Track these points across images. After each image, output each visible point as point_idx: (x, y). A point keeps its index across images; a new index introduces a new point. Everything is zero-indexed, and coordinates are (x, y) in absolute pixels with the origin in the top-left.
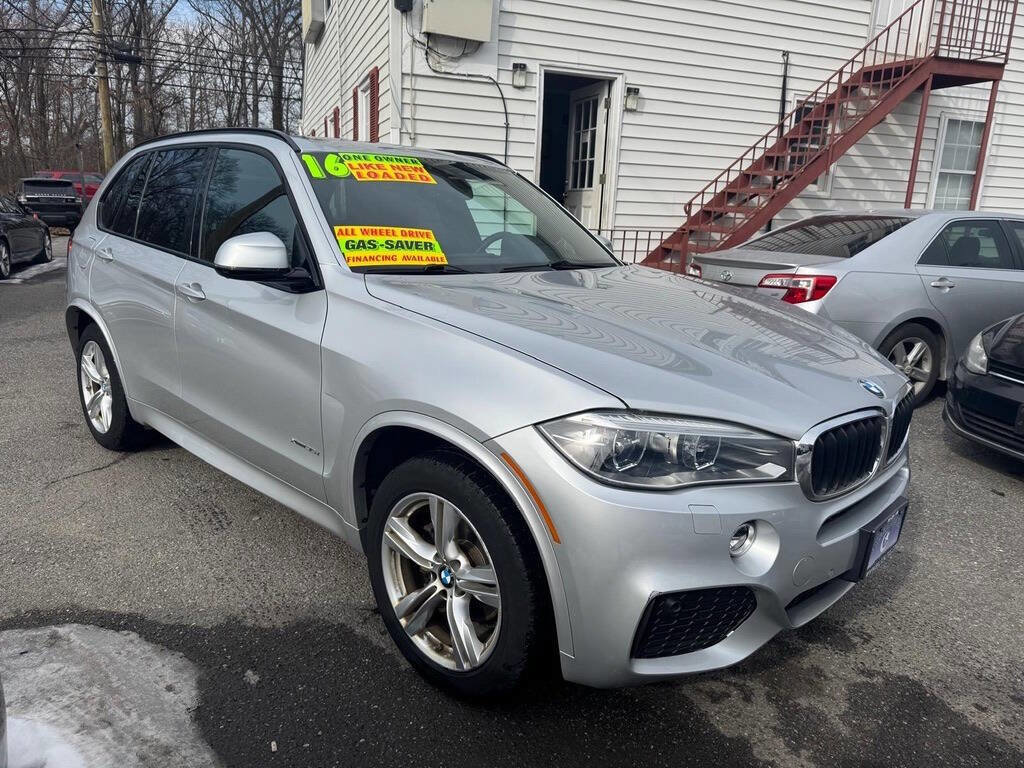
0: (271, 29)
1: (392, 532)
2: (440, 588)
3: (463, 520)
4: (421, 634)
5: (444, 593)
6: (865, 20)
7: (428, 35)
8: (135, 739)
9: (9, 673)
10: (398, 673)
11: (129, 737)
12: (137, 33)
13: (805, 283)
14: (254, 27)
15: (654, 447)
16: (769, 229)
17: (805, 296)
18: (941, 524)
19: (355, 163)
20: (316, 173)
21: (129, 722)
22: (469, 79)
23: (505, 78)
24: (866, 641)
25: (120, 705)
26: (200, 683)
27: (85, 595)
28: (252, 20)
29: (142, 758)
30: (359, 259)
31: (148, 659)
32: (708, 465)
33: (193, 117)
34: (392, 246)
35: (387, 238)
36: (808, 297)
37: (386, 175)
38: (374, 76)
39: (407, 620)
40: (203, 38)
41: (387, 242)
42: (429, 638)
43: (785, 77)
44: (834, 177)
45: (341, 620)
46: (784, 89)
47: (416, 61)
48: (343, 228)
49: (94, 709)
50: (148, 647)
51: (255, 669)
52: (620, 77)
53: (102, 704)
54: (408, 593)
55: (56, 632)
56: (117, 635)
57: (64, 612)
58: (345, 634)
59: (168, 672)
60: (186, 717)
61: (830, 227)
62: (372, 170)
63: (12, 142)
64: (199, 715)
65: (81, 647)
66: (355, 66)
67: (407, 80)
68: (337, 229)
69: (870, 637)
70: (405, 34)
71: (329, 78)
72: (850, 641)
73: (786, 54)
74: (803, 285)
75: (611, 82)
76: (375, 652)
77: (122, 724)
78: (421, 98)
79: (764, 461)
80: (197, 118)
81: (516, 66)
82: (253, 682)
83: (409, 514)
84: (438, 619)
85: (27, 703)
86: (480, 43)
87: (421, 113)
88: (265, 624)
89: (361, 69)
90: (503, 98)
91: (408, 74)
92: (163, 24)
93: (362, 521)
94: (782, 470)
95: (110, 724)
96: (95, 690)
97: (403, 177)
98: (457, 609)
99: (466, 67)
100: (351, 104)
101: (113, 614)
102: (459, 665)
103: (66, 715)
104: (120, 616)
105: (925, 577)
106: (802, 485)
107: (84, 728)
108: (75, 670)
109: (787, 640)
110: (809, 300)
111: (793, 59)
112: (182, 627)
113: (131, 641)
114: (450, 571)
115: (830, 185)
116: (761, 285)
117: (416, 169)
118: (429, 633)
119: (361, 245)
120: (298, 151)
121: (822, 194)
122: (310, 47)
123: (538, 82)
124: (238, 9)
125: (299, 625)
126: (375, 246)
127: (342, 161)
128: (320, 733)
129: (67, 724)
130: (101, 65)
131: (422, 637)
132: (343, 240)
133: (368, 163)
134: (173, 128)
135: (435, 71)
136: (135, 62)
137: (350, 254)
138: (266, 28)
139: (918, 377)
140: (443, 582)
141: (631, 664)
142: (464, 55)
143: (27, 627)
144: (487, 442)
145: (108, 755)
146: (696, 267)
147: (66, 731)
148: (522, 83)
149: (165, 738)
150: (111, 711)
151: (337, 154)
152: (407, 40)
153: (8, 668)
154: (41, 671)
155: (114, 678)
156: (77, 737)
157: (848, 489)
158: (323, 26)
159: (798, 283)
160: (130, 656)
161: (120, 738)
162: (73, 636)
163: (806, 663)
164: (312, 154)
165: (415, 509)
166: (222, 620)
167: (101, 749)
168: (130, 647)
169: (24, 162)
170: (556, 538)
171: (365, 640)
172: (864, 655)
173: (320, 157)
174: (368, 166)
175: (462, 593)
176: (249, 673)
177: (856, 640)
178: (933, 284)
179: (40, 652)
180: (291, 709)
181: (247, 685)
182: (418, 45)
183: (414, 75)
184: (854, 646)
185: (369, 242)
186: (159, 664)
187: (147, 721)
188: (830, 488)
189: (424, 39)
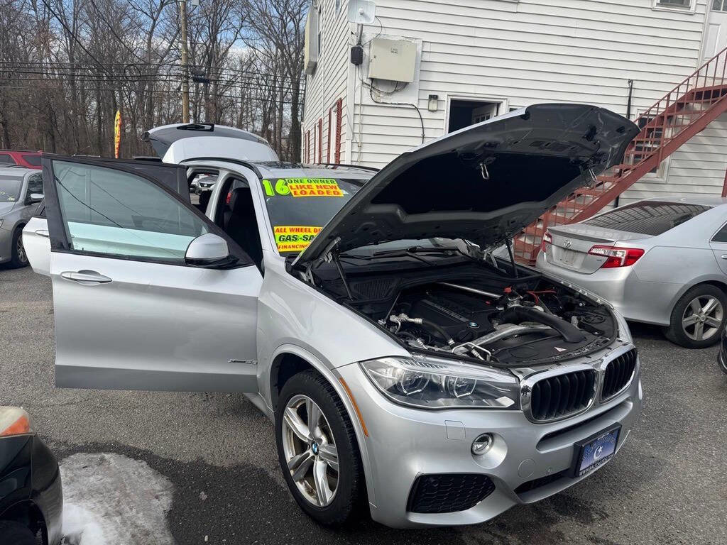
0: (294, 56)
1: (288, 417)
2: (312, 454)
3: (322, 415)
4: (301, 481)
5: (313, 457)
6: (695, 55)
7: (372, 79)
8: (132, 524)
9: (75, 478)
10: (288, 503)
11: (129, 523)
12: (210, 62)
13: (621, 254)
14: (283, 55)
15: (435, 381)
16: (616, 205)
17: (620, 263)
18: (695, 439)
19: (294, 185)
20: (269, 192)
21: (131, 514)
22: (399, 106)
23: (424, 105)
24: (603, 518)
25: (128, 504)
26: (175, 496)
27: (124, 437)
28: (282, 51)
29: (133, 536)
30: (286, 247)
31: (149, 478)
32: (467, 394)
33: (242, 114)
34: (307, 239)
35: (305, 234)
36: (622, 264)
37: (312, 192)
38: (339, 103)
39: (294, 471)
40: (251, 63)
41: (304, 237)
42: (306, 485)
43: (630, 97)
44: (670, 168)
45: (263, 466)
46: (629, 106)
47: (364, 96)
48: (280, 228)
49: (114, 504)
50: (151, 471)
51: (206, 491)
52: (505, 102)
53: (119, 502)
54: (297, 454)
55: (104, 457)
56: (135, 462)
57: (110, 445)
58: (262, 474)
59: (158, 488)
60: (162, 516)
61: (659, 209)
62: (304, 189)
63: (132, 131)
64: (171, 516)
65: (115, 467)
66: (331, 93)
67: (358, 108)
68: (275, 228)
69: (607, 515)
70: (357, 79)
71: (317, 99)
72: (591, 516)
73: (631, 81)
74: (619, 254)
75: (498, 105)
76: (277, 488)
77: (127, 515)
78: (367, 120)
79: (502, 395)
80: (244, 114)
81: (431, 97)
82: (203, 499)
83: (298, 406)
84: (309, 474)
85: (81, 496)
86: (407, 84)
87: (366, 130)
88: (218, 464)
89: (333, 98)
90: (421, 119)
91: (358, 105)
92: (226, 56)
93: (275, 407)
94: (513, 402)
95: (121, 514)
96: (117, 494)
97: (323, 193)
98: (319, 469)
99: (397, 98)
100: (327, 119)
101: (135, 449)
102: (318, 502)
103: (99, 506)
104: (139, 451)
105: (666, 477)
106: (526, 413)
107: (107, 515)
108: (109, 480)
109: (546, 511)
110: (624, 266)
111: (635, 85)
112: (172, 461)
113: (142, 466)
114: (317, 445)
115: (666, 173)
116: (590, 253)
117: (332, 187)
118: (306, 481)
119: (289, 238)
120: (261, 178)
121: (660, 180)
122: (309, 76)
123: (446, 107)
124: (273, 43)
125: (238, 467)
126: (296, 239)
127: (286, 184)
128: (233, 534)
129: (99, 511)
130: (185, 85)
131: (302, 483)
132: (278, 235)
133: (302, 184)
134: (229, 120)
135: (376, 102)
136: (206, 82)
137: (280, 244)
138: (290, 55)
139: (712, 324)
140: (314, 452)
141: (407, 515)
142: (396, 91)
143: (90, 452)
144: (333, 370)
145: (116, 532)
146: (549, 236)
147: (98, 515)
148: (435, 108)
149: (148, 526)
150: (123, 507)
151: (284, 179)
152: (359, 83)
153: (75, 476)
154: (92, 479)
155: (128, 488)
156: (102, 519)
157: (564, 416)
158: (316, 64)
159: (615, 253)
160: (140, 476)
161: (124, 523)
162: (112, 460)
163: (553, 528)
164: (269, 180)
165: (300, 404)
166: (194, 459)
167: (113, 527)
168: (140, 470)
169: (138, 143)
170: (366, 433)
171: (273, 480)
172: (597, 529)
173: (273, 182)
174: (301, 187)
175: (322, 460)
176: (203, 493)
177: (595, 516)
178: (723, 257)
179: (93, 467)
180: (221, 518)
181: (200, 500)
182: (366, 86)
183: (362, 105)
184: (592, 520)
185: (293, 237)
186: (154, 482)
187: (140, 515)
188: (548, 416)
189: (369, 82)
